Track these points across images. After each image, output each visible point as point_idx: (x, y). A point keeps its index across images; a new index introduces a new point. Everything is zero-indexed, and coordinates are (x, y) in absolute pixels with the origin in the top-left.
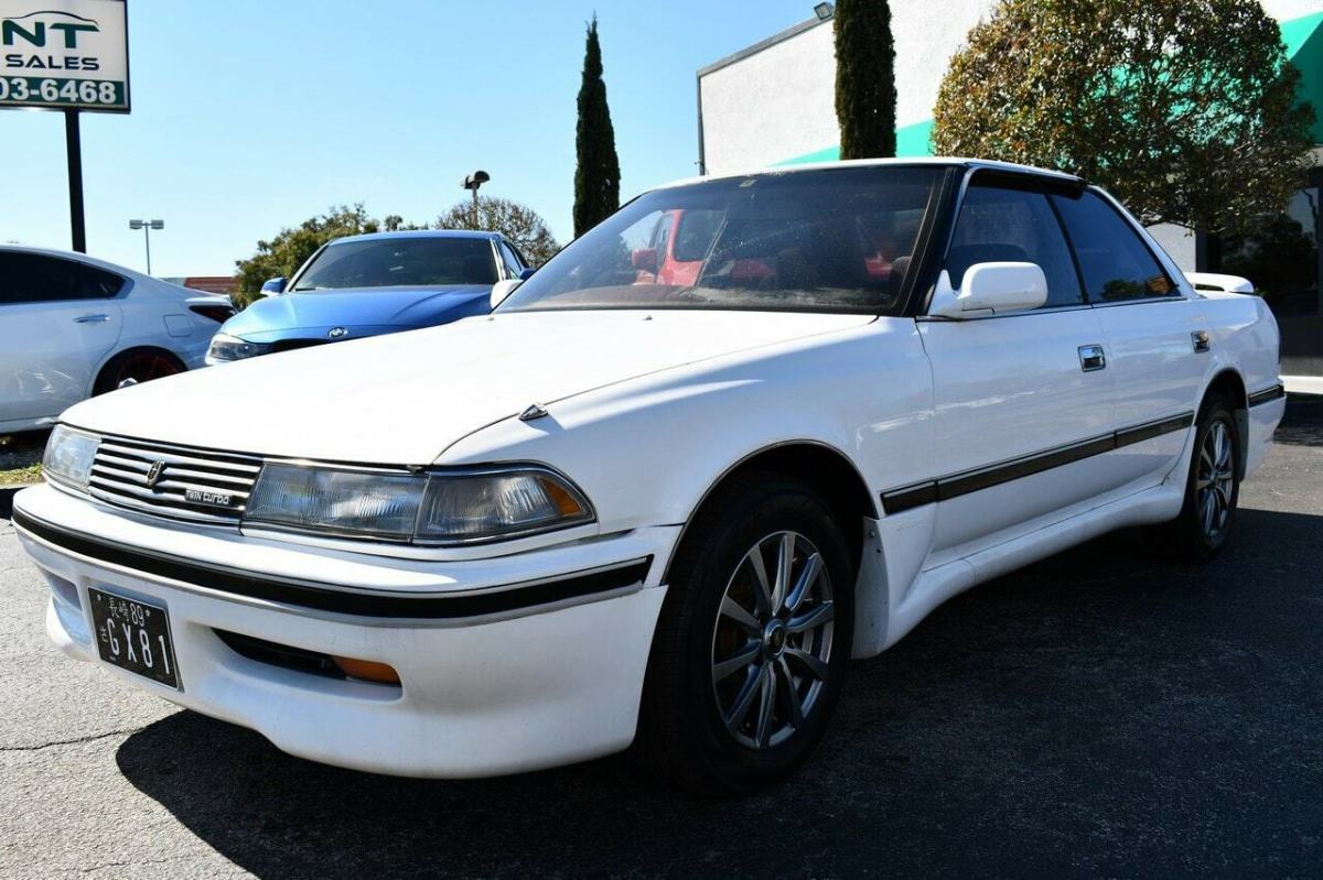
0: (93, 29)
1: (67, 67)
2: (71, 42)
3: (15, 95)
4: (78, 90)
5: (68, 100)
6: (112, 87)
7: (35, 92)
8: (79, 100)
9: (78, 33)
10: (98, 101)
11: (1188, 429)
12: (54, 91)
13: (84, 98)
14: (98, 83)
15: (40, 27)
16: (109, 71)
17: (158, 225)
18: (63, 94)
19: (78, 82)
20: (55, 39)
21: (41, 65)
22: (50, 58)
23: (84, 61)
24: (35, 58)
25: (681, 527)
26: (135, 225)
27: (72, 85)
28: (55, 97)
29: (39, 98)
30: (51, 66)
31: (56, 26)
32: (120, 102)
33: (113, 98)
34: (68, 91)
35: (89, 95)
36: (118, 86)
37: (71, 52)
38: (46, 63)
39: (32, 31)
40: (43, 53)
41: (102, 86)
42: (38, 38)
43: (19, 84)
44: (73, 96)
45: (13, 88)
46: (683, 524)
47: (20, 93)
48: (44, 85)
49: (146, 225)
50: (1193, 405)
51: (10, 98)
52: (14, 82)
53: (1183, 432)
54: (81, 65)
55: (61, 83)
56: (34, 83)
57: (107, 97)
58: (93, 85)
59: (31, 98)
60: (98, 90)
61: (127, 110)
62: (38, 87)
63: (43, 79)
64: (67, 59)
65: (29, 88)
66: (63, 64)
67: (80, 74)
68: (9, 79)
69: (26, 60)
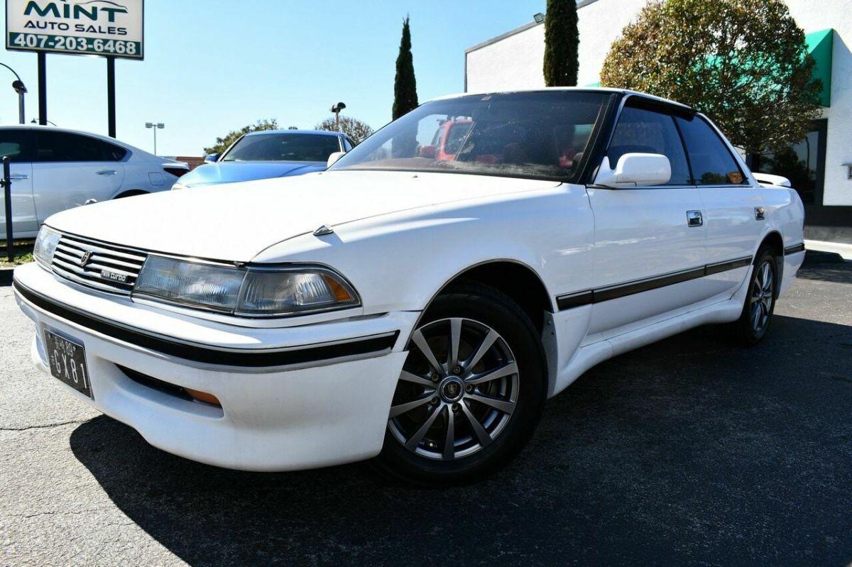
0: (124, 11)
1: (109, 33)
2: (111, 19)
3: (79, 48)
4: (114, 46)
5: (109, 51)
6: (134, 45)
7: (90, 46)
8: (115, 52)
9: (116, 14)
10: (126, 53)
11: (748, 266)
12: (101, 46)
13: (118, 51)
14: (126, 42)
15: (95, 9)
16: (133, 36)
17: (161, 126)
18: (106, 48)
19: (115, 42)
20: (103, 16)
21: (95, 31)
22: (100, 27)
23: (118, 30)
24: (91, 27)
25: (420, 313)
26: (149, 126)
27: (111, 43)
28: (102, 49)
29: (93, 50)
30: (100, 32)
31: (104, 9)
32: (138, 54)
33: (134, 51)
34: (109, 46)
35: (120, 49)
36: (137, 44)
37: (111, 24)
38: (97, 30)
39: (90, 11)
40: (96, 24)
41: (128, 44)
42: (94, 16)
43: (82, 41)
44: (112, 49)
45: (79, 44)
46: (422, 311)
47: (82, 46)
48: (96, 42)
49: (155, 126)
50: (753, 252)
51: (76, 49)
52: (79, 40)
53: (745, 268)
54: (117, 32)
55: (105, 42)
56: (90, 41)
57: (131, 50)
58: (123, 43)
59: (88, 49)
60: (126, 46)
61: (142, 59)
62: (92, 43)
63: (94, 39)
64: (109, 28)
65: (87, 44)
66: (107, 31)
67: (116, 37)
68: (76, 38)
69: (86, 28)
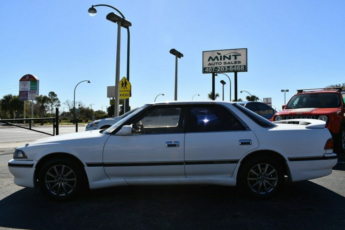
0: (240, 55)
1: (235, 63)
2: (236, 58)
3: (225, 70)
4: (237, 68)
5: (235, 70)
6: (243, 67)
7: (229, 69)
8: (237, 70)
9: (237, 56)
10: (240, 70)
12: (232, 68)
14: (241, 66)
15: (230, 56)
16: (243, 63)
17: (287, 91)
18: (234, 69)
19: (237, 66)
20: (233, 58)
21: (230, 64)
22: (232, 62)
23: (238, 62)
24: (229, 62)
26: (282, 91)
27: (235, 67)
28: (232, 69)
29: (229, 70)
30: (232, 64)
31: (233, 56)
32: (245, 69)
33: (243, 69)
34: (235, 68)
35: (239, 69)
36: (245, 66)
37: (236, 60)
39: (228, 57)
40: (230, 61)
41: (241, 67)
42: (230, 59)
43: (226, 68)
44: (236, 69)
45: (225, 69)
47: (226, 69)
48: (230, 67)
49: (285, 91)
51: (224, 70)
52: (225, 67)
54: (237, 63)
55: (234, 67)
56: (229, 67)
57: (242, 69)
59: (228, 70)
60: (240, 67)
61: (247, 71)
62: (229, 68)
64: (235, 62)
65: (228, 68)
67: (237, 64)
68: (224, 67)
69: (227, 63)
